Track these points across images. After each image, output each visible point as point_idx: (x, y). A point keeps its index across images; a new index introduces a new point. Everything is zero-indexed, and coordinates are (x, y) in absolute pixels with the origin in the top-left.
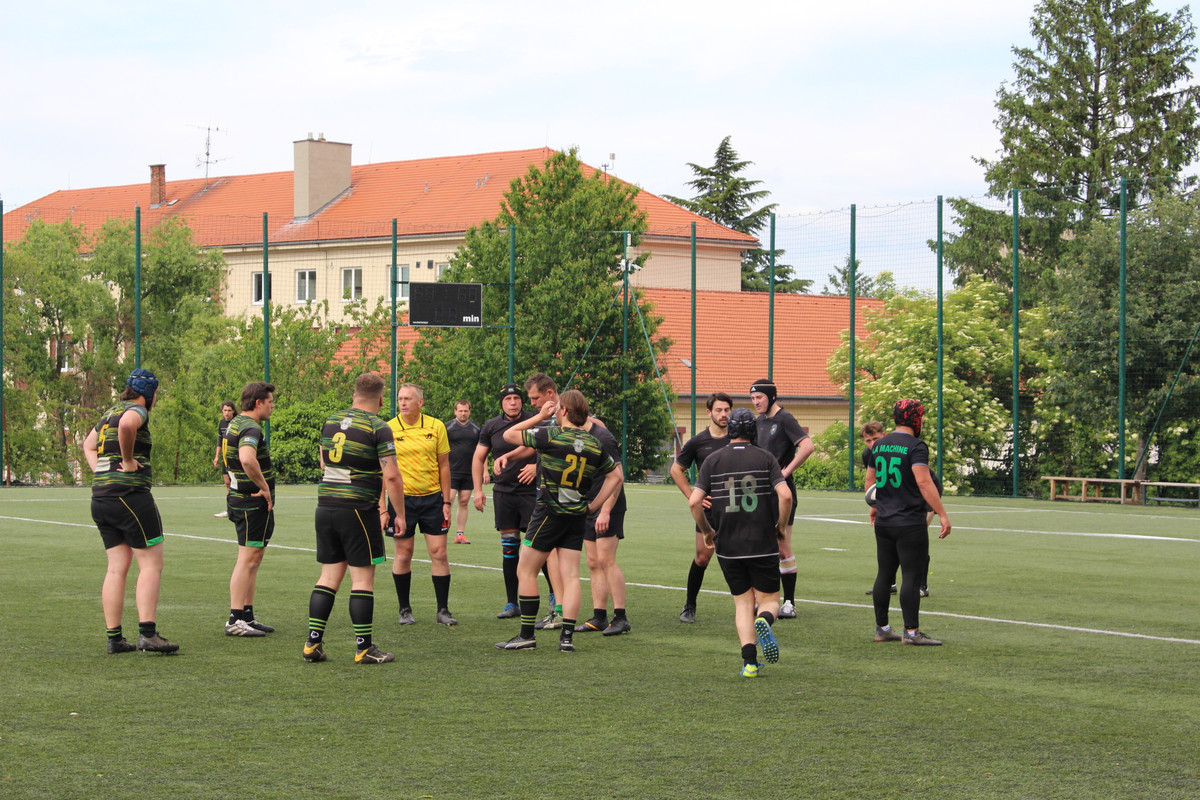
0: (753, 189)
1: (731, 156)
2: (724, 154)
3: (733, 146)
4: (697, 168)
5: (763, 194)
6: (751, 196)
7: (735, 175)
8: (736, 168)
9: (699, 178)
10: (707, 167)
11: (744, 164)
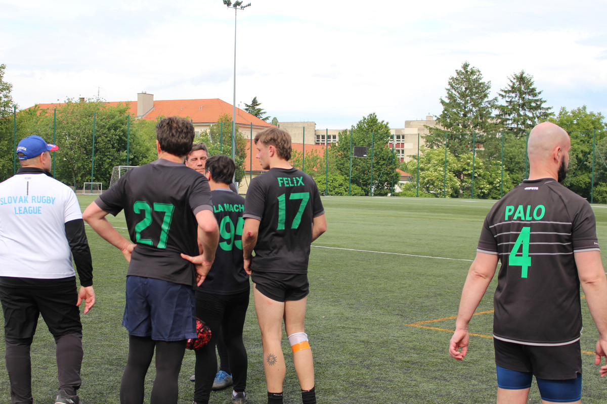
0: (262, 111)
1: (256, 102)
2: (255, 102)
3: (257, 99)
4: (246, 105)
5: (265, 113)
6: (261, 113)
7: (257, 107)
8: (257, 105)
9: (247, 108)
10: (249, 105)
11: (259, 104)
